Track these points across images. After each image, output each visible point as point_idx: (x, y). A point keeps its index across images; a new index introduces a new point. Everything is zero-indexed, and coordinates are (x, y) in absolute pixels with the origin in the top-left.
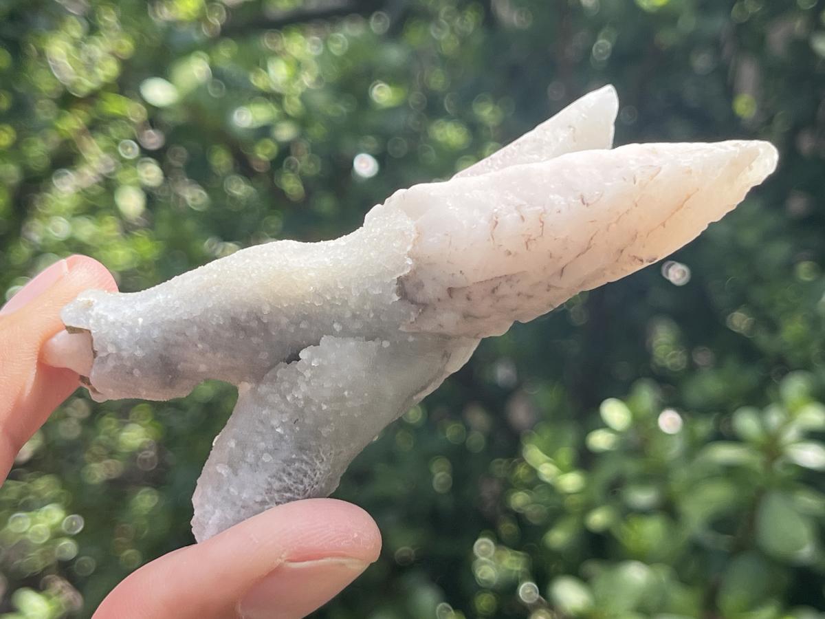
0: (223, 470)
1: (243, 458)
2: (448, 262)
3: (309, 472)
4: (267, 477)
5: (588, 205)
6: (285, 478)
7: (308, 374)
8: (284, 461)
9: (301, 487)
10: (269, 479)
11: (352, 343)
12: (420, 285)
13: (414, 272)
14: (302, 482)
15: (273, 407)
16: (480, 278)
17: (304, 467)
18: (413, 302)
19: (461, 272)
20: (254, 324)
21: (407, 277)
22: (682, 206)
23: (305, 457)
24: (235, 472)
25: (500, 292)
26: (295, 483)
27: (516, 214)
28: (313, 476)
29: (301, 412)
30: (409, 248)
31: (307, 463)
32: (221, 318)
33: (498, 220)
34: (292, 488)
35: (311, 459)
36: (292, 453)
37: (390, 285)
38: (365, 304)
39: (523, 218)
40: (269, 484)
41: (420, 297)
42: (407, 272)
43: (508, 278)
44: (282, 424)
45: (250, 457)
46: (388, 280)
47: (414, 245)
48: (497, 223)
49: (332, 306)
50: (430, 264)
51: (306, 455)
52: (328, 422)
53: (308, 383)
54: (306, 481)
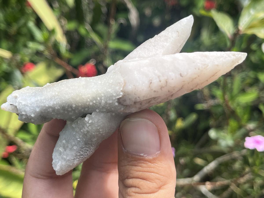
0: (61, 149)
1: (67, 147)
2: (135, 94)
3: (89, 150)
4: (75, 152)
5: (182, 77)
6: (81, 152)
7: (88, 125)
8: (81, 148)
9: (86, 154)
10: (76, 153)
11: (102, 115)
12: (125, 101)
13: (123, 96)
14: (86, 153)
15: (77, 132)
16: (145, 99)
17: (87, 149)
18: (122, 105)
19: (139, 97)
20: (70, 109)
21: (120, 98)
22: (214, 75)
23: (87, 146)
24: (65, 150)
25: (151, 102)
26: (84, 153)
27: (158, 80)
28: (90, 151)
29: (86, 135)
30: (121, 89)
31: (88, 147)
32: (59, 107)
33: (152, 82)
34: (83, 155)
35: (90, 146)
36: (83, 146)
37: (115, 100)
38: (106, 105)
39: (160, 81)
40: (76, 154)
41: (125, 104)
42: (121, 96)
43: (154, 98)
44: (80, 138)
45: (70, 146)
46: (114, 98)
47: (123, 88)
48: (151, 83)
49: (96, 104)
50: (128, 94)
51: (87, 145)
52: (94, 138)
53: (88, 127)
54: (88, 152)
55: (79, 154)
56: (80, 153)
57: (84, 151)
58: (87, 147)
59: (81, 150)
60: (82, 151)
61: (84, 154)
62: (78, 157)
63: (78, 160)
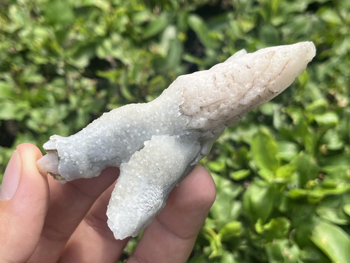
0: (118, 197)
1: (126, 191)
2: (199, 96)
3: (154, 194)
5: (250, 68)
7: (148, 151)
8: (143, 190)
10: (138, 198)
12: (189, 108)
13: (185, 103)
14: (151, 199)
16: (212, 102)
22: (285, 67)
23: (151, 187)
24: (123, 197)
25: (221, 107)
27: (222, 75)
28: (156, 196)
30: (182, 94)
35: (154, 188)
36: (146, 186)
38: (167, 119)
39: (225, 76)
42: (182, 103)
43: (223, 101)
44: (140, 174)
45: (129, 190)
46: (176, 107)
47: (184, 93)
48: (215, 78)
49: (154, 122)
50: (191, 99)
53: (149, 154)
54: (153, 198)
55: (141, 200)
56: (142, 198)
57: (147, 195)
58: (151, 189)
59: (143, 194)
60: (146, 195)
61: (149, 200)
62: (142, 205)
63: (142, 210)
